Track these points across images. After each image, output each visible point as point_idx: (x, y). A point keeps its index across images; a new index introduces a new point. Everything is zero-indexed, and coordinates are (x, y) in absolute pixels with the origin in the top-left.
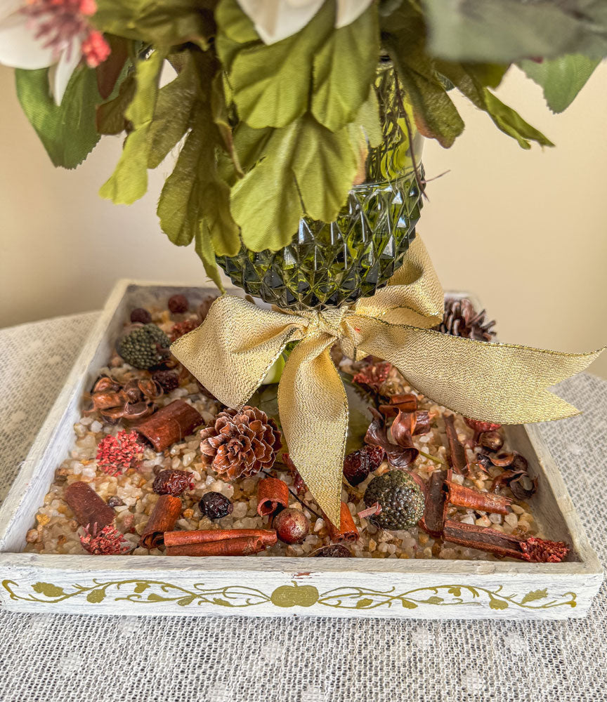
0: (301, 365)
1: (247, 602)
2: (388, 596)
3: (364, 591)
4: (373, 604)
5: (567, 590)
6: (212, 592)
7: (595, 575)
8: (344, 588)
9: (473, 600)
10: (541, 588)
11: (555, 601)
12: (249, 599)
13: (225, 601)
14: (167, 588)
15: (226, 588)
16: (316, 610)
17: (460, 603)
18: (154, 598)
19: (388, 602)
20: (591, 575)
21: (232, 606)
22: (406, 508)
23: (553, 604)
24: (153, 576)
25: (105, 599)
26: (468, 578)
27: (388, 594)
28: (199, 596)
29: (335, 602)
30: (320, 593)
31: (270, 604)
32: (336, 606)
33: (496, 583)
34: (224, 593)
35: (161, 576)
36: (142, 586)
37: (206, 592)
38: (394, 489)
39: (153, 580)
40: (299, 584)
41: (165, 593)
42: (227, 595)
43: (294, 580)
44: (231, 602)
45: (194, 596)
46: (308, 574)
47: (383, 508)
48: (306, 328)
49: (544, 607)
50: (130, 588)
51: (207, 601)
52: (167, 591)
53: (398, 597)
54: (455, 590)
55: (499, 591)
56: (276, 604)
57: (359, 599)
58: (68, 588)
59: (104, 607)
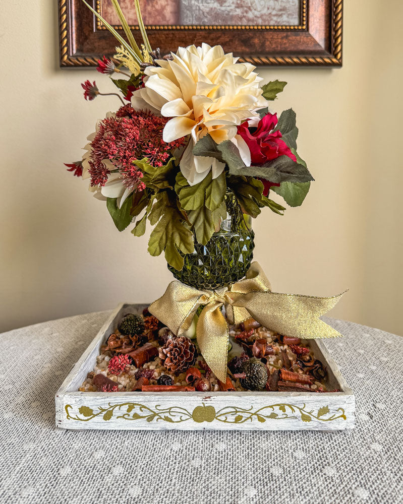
0: (207, 313)
1: (181, 419)
2: (250, 413)
3: (238, 410)
4: (243, 419)
5: (338, 406)
6: (163, 411)
7: (349, 396)
8: (228, 407)
9: (292, 415)
10: (324, 405)
11: (334, 415)
12: (181, 417)
13: (170, 418)
14: (142, 409)
15: (170, 408)
16: (215, 425)
17: (286, 417)
18: (136, 416)
19: (250, 417)
20: (348, 396)
21: (173, 422)
22: (257, 373)
23: (334, 417)
24: (137, 400)
25: (112, 418)
26: (287, 398)
27: (250, 411)
28: (157, 414)
29: (223, 418)
30: (216, 411)
31: (191, 420)
32: (225, 421)
33: (301, 402)
34: (169, 412)
35: (140, 400)
36: (131, 406)
37: (161, 411)
38: (251, 364)
39: (137, 403)
40: (206, 405)
41: (141, 412)
42: (171, 413)
43: (203, 402)
44: (173, 418)
45: (155, 414)
46: (209, 397)
47: (247, 374)
48: (208, 298)
49: (330, 419)
50: (125, 409)
51: (161, 418)
52: (142, 411)
53: (255, 414)
54: (282, 407)
55: (304, 407)
56: (195, 421)
57: (236, 416)
58: (96, 410)
59: (111, 424)
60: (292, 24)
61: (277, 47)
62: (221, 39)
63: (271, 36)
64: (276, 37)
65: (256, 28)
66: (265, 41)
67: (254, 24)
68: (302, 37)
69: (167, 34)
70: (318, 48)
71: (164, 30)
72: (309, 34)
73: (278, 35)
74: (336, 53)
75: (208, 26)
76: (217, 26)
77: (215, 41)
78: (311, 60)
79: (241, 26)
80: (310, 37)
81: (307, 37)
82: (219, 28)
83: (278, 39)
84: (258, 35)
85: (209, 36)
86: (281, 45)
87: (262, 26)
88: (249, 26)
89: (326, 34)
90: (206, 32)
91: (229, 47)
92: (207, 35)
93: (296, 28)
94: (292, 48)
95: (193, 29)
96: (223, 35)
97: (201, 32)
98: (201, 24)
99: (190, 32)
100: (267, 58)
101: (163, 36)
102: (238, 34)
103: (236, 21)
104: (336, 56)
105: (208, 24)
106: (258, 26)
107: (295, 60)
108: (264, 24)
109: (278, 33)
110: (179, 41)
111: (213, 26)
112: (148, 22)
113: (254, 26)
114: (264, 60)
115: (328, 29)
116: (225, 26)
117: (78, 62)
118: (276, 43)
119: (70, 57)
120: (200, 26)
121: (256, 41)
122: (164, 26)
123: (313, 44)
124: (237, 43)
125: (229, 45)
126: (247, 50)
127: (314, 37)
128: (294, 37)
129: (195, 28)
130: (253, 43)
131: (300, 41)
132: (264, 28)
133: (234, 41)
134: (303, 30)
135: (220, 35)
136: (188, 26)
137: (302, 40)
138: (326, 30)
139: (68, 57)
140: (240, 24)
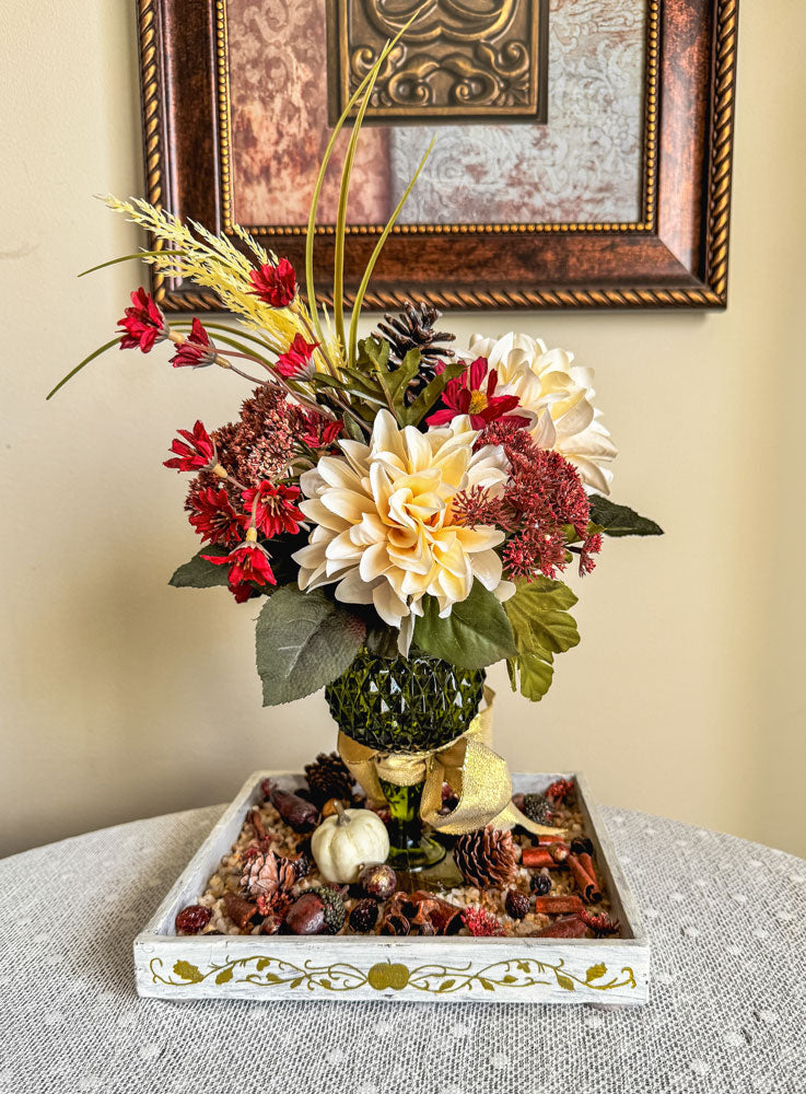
34: (330, 973)
36: (263, 963)
37: (315, 971)
39: (274, 956)
41: (281, 973)
42: (333, 975)
44: (334, 984)
50: (251, 968)
52: (283, 970)
56: (373, 987)
58: (203, 967)
60: (624, 220)
61: (592, 268)
62: (477, 253)
63: (580, 246)
64: (590, 249)
65: (548, 228)
66: (567, 256)
67: (544, 221)
68: (644, 249)
69: (367, 244)
70: (677, 271)
71: (360, 234)
72: (660, 241)
73: (594, 243)
74: (714, 280)
75: (451, 226)
76: (468, 225)
77: (464, 258)
78: (662, 296)
79: (519, 225)
80: (660, 248)
81: (655, 246)
82: (473, 229)
83: (594, 251)
84: (552, 243)
85: (451, 248)
86: (600, 265)
87: (561, 224)
88: (536, 225)
89: (694, 239)
90: (446, 239)
91: (493, 270)
92: (447, 245)
93: (632, 227)
94: (624, 271)
95: (419, 233)
96: (481, 246)
97: (435, 240)
98: (436, 220)
99: (412, 239)
100: (570, 293)
101: (358, 247)
102: (512, 243)
103: (507, 215)
104: (713, 288)
105: (450, 221)
106: (552, 224)
107: (630, 296)
108: (565, 220)
109: (594, 238)
110: (391, 259)
111: (460, 225)
112: (328, 219)
113: (544, 225)
114: (565, 297)
115: (699, 230)
116: (485, 225)
117: (187, 304)
118: (589, 260)
119: (171, 294)
120: (435, 225)
121: (549, 256)
122: (359, 226)
123: (667, 261)
124: (508, 261)
125: (494, 267)
126: (531, 276)
127: (670, 247)
128: (628, 248)
129: (423, 229)
130: (543, 260)
131: (640, 257)
132: (565, 228)
133: (503, 258)
134: (646, 232)
135: (474, 245)
136: (409, 226)
137: (644, 254)
138: (694, 231)
139: (166, 295)
140: (516, 219)
